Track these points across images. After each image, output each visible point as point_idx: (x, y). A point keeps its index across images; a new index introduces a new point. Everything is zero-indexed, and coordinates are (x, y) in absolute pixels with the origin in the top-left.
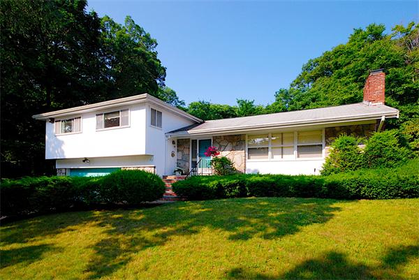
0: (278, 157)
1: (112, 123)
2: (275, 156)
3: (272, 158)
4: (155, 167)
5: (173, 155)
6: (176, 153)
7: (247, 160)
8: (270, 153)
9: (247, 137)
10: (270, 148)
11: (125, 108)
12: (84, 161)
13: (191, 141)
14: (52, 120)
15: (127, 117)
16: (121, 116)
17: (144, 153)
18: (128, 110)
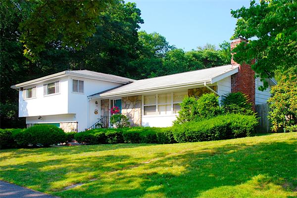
0: (163, 113)
1: (51, 91)
2: (161, 112)
3: (160, 113)
4: (77, 122)
5: (96, 112)
6: (99, 111)
7: (143, 116)
8: (157, 110)
9: (143, 97)
10: (157, 107)
11: (57, 81)
12: (39, 118)
13: (110, 101)
14: (22, 89)
15: (59, 87)
16: (55, 86)
17: (66, 112)
18: (59, 81)
